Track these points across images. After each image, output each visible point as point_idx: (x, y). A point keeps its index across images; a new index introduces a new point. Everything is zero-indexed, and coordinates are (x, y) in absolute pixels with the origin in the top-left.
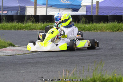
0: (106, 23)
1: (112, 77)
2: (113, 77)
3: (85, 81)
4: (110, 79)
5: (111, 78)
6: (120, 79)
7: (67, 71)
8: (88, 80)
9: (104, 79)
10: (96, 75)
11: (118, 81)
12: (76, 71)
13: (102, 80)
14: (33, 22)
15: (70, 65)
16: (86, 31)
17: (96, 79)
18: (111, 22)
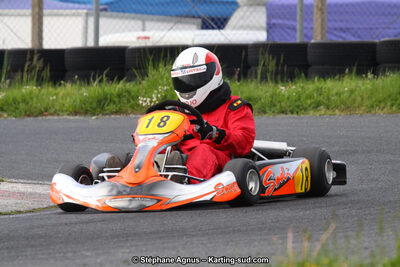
0: (370, 76)
14: (40, 81)
16: (283, 112)
18: (393, 69)
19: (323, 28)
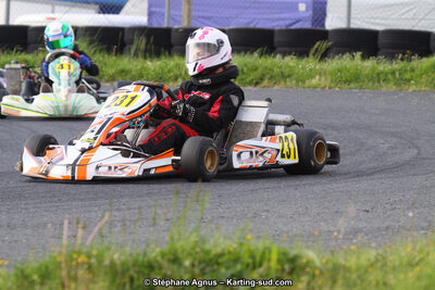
1: (235, 246)
2: (241, 244)
3: (141, 259)
4: (229, 252)
5: (232, 249)
6: (264, 253)
7: (78, 223)
8: (154, 254)
9: (208, 252)
10: (179, 239)
11: (258, 259)
12: (111, 224)
13: (202, 255)
15: (88, 203)
17: (180, 251)
19: (189, 16)
